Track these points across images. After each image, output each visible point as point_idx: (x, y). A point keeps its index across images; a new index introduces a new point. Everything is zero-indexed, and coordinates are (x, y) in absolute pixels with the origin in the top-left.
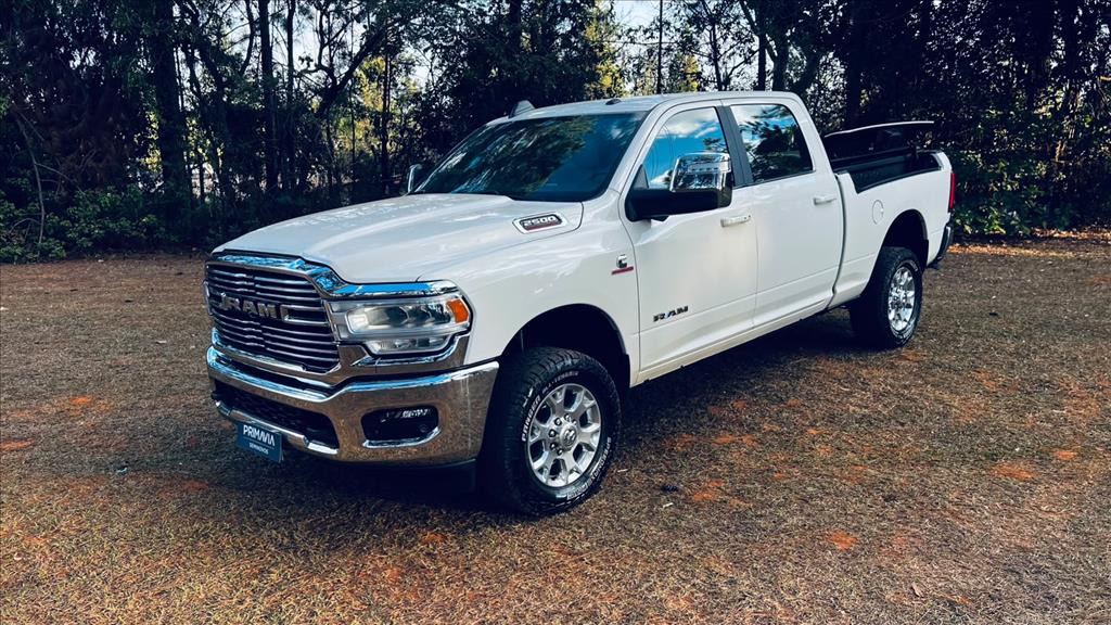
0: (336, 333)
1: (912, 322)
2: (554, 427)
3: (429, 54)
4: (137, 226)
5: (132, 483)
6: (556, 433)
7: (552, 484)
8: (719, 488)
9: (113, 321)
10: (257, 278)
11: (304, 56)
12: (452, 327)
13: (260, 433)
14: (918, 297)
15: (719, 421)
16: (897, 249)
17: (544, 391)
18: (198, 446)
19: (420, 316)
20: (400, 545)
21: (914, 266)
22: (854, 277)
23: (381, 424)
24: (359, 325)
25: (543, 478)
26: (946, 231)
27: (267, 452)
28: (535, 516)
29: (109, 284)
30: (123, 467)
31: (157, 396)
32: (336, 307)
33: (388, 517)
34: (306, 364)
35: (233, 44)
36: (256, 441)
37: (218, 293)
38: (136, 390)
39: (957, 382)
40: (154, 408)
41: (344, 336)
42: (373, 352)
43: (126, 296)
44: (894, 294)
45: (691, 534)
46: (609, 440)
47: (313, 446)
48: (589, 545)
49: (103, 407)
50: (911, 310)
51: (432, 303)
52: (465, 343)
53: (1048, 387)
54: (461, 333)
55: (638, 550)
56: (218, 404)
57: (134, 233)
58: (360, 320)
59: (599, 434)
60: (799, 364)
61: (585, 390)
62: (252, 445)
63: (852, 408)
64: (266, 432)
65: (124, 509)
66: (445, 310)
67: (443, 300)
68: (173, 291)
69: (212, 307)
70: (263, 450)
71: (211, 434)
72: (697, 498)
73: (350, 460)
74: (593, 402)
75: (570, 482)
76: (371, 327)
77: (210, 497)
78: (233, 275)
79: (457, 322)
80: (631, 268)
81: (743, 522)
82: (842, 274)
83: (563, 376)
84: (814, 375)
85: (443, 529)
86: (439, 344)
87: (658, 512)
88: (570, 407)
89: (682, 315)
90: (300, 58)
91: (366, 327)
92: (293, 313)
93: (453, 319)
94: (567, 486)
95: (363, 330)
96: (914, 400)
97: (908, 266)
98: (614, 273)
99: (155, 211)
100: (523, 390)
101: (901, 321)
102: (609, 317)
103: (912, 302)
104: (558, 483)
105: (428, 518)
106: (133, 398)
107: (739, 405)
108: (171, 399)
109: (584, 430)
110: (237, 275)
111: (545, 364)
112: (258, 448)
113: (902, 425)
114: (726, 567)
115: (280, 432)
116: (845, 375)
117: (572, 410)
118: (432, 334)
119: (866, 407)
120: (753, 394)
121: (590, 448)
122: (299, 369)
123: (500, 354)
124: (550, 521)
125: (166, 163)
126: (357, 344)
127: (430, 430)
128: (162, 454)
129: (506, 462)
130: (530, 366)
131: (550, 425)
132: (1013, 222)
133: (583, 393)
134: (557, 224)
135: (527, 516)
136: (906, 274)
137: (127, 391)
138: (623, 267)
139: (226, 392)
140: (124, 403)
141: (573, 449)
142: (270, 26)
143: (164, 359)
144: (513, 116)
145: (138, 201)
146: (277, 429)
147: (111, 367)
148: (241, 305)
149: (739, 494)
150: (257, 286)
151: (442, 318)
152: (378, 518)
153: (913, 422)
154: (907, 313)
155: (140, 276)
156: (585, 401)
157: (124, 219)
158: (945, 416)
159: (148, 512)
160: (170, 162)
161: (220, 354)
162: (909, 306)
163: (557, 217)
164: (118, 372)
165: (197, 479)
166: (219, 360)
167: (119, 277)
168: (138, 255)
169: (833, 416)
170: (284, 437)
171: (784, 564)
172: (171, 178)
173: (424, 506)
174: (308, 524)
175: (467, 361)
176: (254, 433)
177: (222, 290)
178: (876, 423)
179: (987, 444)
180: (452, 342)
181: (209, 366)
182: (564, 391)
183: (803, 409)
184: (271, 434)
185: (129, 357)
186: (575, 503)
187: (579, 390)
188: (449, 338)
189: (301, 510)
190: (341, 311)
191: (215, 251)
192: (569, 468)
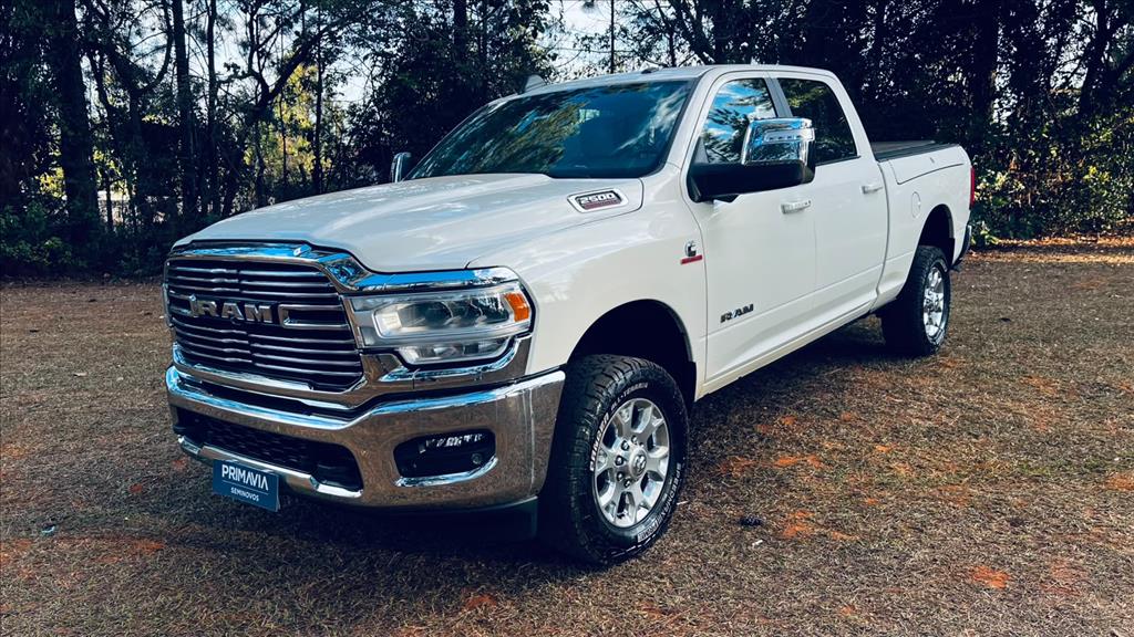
0: (360, 338)
1: (942, 327)
2: (622, 453)
3: (369, 62)
4: (38, 250)
5: (64, 546)
6: (623, 459)
7: (621, 523)
8: (809, 519)
9: (19, 352)
10: (243, 272)
11: (230, 63)
12: (511, 327)
13: (246, 474)
14: (947, 299)
15: (772, 439)
16: (928, 247)
17: (613, 407)
18: (144, 495)
19: (470, 312)
20: (440, 613)
21: (944, 267)
22: (893, 276)
23: (418, 456)
24: (389, 327)
25: (610, 517)
26: (967, 230)
27: (256, 498)
28: (602, 565)
29: (8, 314)
30: (49, 527)
31: (85, 437)
32: (358, 303)
33: (413, 575)
34: (313, 381)
35: (144, 56)
36: (240, 484)
37: (183, 297)
38: (56, 430)
39: (1013, 388)
40: (82, 450)
41: (369, 341)
42: (409, 361)
43: (30, 326)
44: (927, 296)
45: (803, 577)
46: (679, 466)
47: (324, 489)
48: (682, 599)
49: (15, 452)
50: (940, 314)
51: (484, 296)
52: (526, 346)
53: (1109, 391)
54: (520, 335)
55: (748, 603)
56: (181, 440)
57: (35, 258)
58: (389, 321)
59: (667, 459)
60: (835, 375)
61: (653, 405)
62: (234, 491)
63: (914, 421)
64: (255, 472)
65: (58, 581)
66: (500, 307)
67: (497, 292)
68: (86, 319)
69: (173, 314)
70: (251, 496)
71: (160, 479)
72: (789, 532)
73: (374, 504)
74: (661, 420)
75: (638, 520)
76: (406, 330)
77: (173, 560)
78: (208, 270)
79: (516, 320)
80: (700, 258)
81: (858, 558)
82: (885, 274)
83: (633, 389)
84: (857, 385)
85: (488, 588)
86: (490, 350)
87: (750, 552)
88: (636, 428)
89: (748, 314)
90: (226, 65)
91: (398, 329)
92: (294, 315)
93: (512, 316)
94: (637, 524)
95: (394, 333)
96: (978, 410)
97: (939, 266)
98: (684, 262)
99: (59, 232)
100: (589, 407)
101: (933, 326)
102: (678, 318)
103: (941, 304)
104: (626, 522)
105: (465, 574)
106: (53, 440)
107: (788, 422)
108: (103, 440)
109: (652, 455)
110: (212, 271)
111: (612, 374)
112: (244, 494)
113: (976, 437)
114: (868, 618)
115: (275, 472)
116: (890, 385)
117: (639, 430)
118: (485, 337)
119: (929, 419)
120: (798, 409)
121: (657, 477)
122: (305, 388)
123: (565, 361)
124: (620, 570)
125: (72, 181)
126: (387, 353)
127: (485, 461)
128: (99, 508)
129: (573, 499)
130: (594, 377)
131: (616, 450)
132: (982, 232)
133: (651, 409)
134: (615, 202)
135: (594, 566)
136: (936, 275)
137: (45, 432)
138: (692, 256)
139: (194, 424)
140: (41, 446)
141: (641, 480)
142: (186, 36)
143: (86, 393)
144: (523, 92)
145: (40, 222)
146: (270, 467)
147: (21, 405)
148: (219, 309)
149: (835, 524)
150: (244, 282)
151: (496, 316)
152: (400, 577)
153: (987, 433)
154: (938, 317)
155: (45, 303)
156: (652, 419)
157: (23, 242)
158: (1019, 426)
159: (92, 584)
160: (76, 179)
161: (185, 375)
162: (939, 310)
163: (616, 195)
164: (30, 410)
165: (151, 537)
166: (182, 383)
167: (19, 306)
168: (39, 282)
169: (896, 431)
170: (282, 477)
171: (938, 611)
172: (78, 197)
173: (454, 559)
174: (309, 590)
175: (528, 372)
176: (236, 474)
177: (189, 292)
178: (946, 436)
179: (1080, 455)
180: (511, 344)
181: (169, 393)
182: (631, 408)
183: (860, 423)
184: (263, 474)
185: (42, 392)
186: (646, 546)
187: (648, 405)
188: (508, 341)
189: (297, 572)
190: (365, 309)
191: (176, 244)
192: (638, 501)
